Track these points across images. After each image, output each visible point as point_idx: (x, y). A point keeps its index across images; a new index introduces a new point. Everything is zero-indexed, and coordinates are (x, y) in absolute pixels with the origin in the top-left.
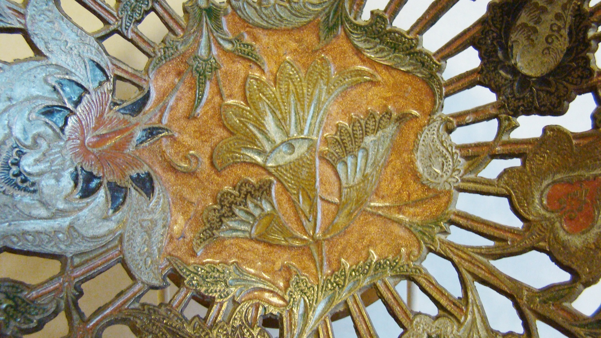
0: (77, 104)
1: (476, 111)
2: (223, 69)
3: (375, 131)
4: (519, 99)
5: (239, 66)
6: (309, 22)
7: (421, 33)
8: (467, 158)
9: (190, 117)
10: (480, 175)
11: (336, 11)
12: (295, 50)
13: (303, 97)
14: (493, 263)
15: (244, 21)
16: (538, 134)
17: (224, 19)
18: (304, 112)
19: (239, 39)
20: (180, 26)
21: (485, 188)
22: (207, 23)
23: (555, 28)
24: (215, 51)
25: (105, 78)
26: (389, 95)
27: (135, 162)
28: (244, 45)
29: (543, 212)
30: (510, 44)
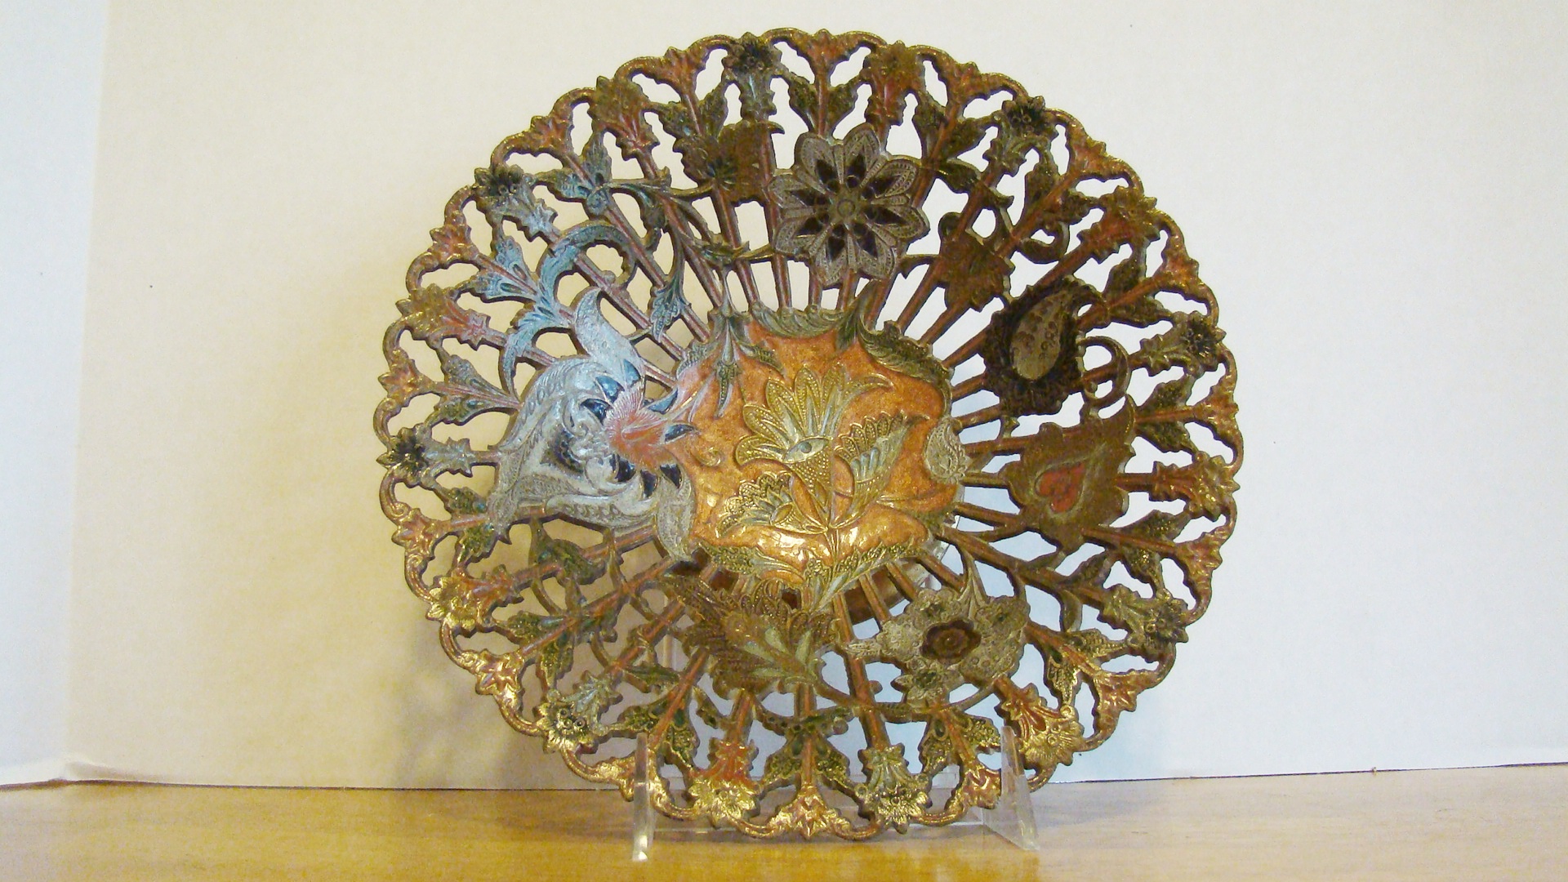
0: (614, 399)
1: (980, 413)
2: (744, 373)
3: (886, 433)
4: (1019, 401)
5: (760, 371)
6: (825, 332)
7: (932, 342)
8: (971, 455)
9: (713, 418)
10: (983, 470)
11: (851, 322)
12: (813, 358)
13: (820, 401)
14: (991, 544)
15: (765, 329)
16: (1035, 431)
17: (746, 328)
18: (820, 415)
19: (760, 347)
20: (705, 333)
21: (985, 481)
22: (729, 330)
23: (1049, 336)
24: (737, 357)
25: (638, 378)
26: (902, 399)
27: (666, 453)
28: (764, 352)
29: (1036, 497)
30: (1011, 351)
